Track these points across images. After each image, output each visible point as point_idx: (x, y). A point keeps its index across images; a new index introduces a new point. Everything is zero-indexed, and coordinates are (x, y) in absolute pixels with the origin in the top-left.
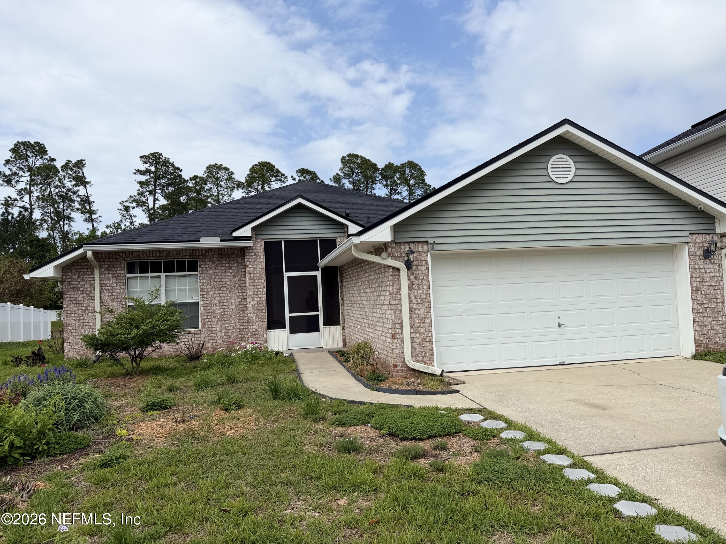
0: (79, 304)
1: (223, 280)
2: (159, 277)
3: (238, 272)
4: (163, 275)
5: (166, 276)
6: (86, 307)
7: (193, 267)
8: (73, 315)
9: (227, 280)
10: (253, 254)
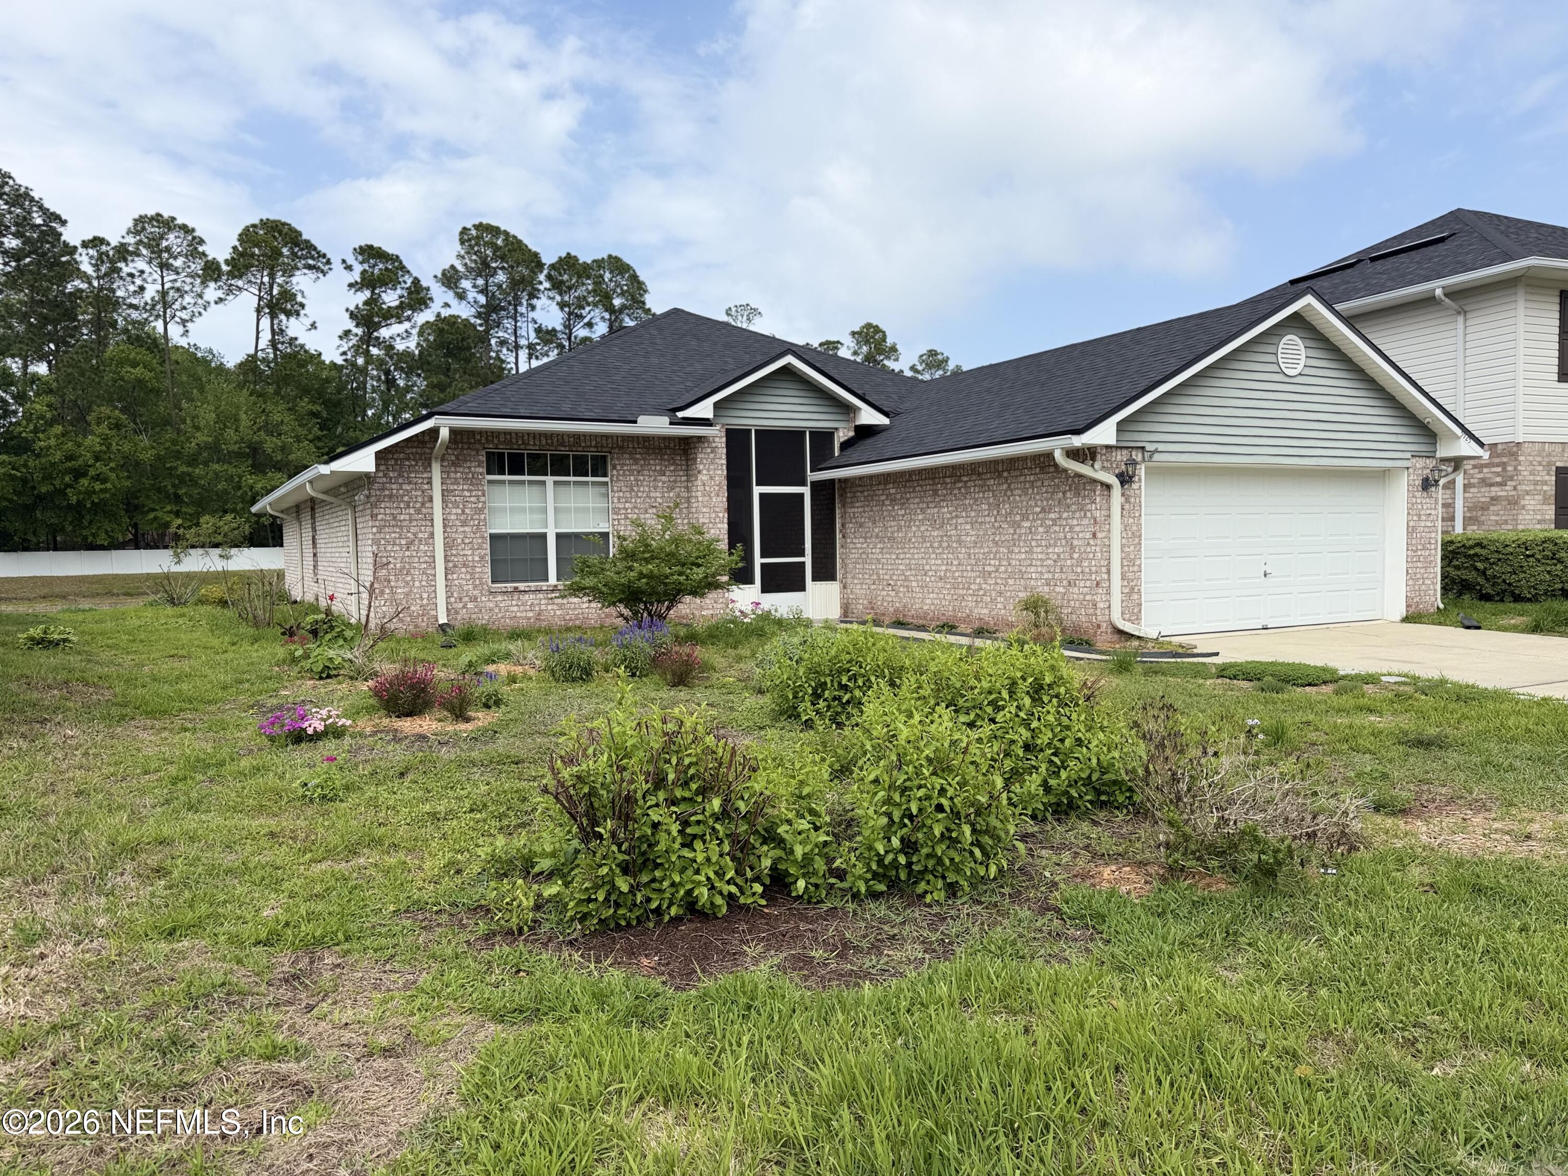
0: (401, 527)
1: (652, 494)
2: (544, 483)
3: (675, 481)
4: (550, 480)
5: (555, 483)
6: (415, 534)
7: (599, 468)
8: (389, 548)
9: (658, 494)
10: (709, 450)
